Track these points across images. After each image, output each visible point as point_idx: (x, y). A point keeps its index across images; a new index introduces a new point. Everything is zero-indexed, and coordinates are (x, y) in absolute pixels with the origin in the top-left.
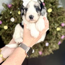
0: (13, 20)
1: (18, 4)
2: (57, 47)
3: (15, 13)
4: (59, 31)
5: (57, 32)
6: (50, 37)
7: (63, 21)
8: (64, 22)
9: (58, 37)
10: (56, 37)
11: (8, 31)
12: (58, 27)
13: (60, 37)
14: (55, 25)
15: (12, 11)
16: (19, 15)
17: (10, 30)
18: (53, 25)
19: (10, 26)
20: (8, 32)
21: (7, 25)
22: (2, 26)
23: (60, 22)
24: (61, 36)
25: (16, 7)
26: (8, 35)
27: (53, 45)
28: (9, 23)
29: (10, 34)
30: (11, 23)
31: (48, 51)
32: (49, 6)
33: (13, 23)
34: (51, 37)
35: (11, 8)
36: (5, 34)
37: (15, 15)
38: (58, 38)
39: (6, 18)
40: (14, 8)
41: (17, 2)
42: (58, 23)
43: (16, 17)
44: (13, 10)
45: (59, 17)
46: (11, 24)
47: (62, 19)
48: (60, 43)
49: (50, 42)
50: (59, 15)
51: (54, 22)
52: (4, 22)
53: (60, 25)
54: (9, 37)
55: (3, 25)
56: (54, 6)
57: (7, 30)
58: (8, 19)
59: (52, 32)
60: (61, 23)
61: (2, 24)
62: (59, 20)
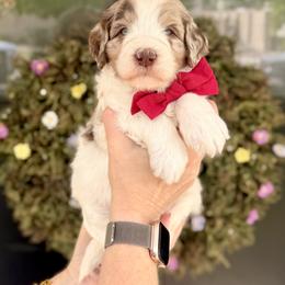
0: (50, 120)
1: (71, 60)
2: (244, 235)
3: (60, 92)
4: (246, 165)
5: (238, 169)
7: (260, 120)
8: (264, 124)
9: (246, 190)
10: (238, 190)
12: (240, 146)
13: (252, 189)
15: (48, 86)
16: (74, 101)
17: (41, 163)
19: (41, 145)
20: (31, 171)
21: (26, 140)
22: (7, 144)
23: (248, 125)
24: (259, 184)
25: (65, 71)
26: (30, 184)
28: (36, 134)
29: (40, 179)
30: (43, 133)
33: (53, 134)
34: (216, 192)
35: (46, 77)
36: (17, 178)
37: (59, 101)
38: (245, 195)
39: (25, 112)
40: (57, 75)
41: (67, 53)
42: (240, 130)
43: (66, 108)
44: (54, 83)
45: (241, 106)
46: (45, 138)
47: (256, 112)
48: (254, 216)
50: (238, 99)
52: (17, 128)
53: (249, 139)
54: (34, 191)
55: (11, 141)
56: (214, 61)
57: (25, 161)
58: (31, 117)
59: (216, 169)
60: (253, 128)
61: (9, 137)
62: (242, 118)
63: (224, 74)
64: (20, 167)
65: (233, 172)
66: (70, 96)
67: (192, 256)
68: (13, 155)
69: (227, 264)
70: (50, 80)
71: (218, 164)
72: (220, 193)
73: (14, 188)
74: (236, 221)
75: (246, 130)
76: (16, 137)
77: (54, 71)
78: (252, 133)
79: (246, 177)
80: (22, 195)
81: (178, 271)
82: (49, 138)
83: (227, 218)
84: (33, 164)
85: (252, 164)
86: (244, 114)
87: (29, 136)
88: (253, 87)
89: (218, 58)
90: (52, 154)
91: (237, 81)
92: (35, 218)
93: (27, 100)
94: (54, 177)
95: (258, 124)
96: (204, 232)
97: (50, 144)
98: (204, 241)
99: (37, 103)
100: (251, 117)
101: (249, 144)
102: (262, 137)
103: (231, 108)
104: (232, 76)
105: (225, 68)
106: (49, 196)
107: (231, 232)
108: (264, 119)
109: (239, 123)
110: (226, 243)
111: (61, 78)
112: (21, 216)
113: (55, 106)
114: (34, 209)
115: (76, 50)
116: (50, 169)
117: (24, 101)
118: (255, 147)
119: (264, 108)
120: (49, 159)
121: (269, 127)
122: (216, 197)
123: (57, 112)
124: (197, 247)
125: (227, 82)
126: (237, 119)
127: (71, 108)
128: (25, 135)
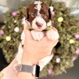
0: (17, 30)
2: (71, 64)
3: (20, 22)
4: (72, 44)
5: (70, 45)
6: (61, 51)
7: (77, 31)
8: (78, 33)
9: (72, 51)
10: (70, 51)
11: (11, 42)
12: (71, 38)
13: (74, 51)
17: (14, 42)
18: (65, 36)
19: (14, 37)
20: (11, 44)
22: (4, 36)
23: (74, 33)
24: (76, 50)
26: (10, 48)
27: (66, 61)
29: (13, 47)
30: (15, 33)
31: (59, 69)
32: (59, 15)
33: (18, 34)
34: (64, 52)
36: (6, 46)
38: (72, 53)
39: (9, 27)
40: (19, 17)
41: (23, 10)
42: (71, 34)
43: (22, 26)
44: (18, 19)
45: (72, 27)
46: (15, 35)
47: (76, 29)
48: (74, 58)
49: (62, 57)
51: (66, 33)
52: (7, 32)
53: (74, 37)
54: (11, 50)
57: (9, 41)
59: (64, 45)
61: (4, 34)
62: (72, 30)
63: (67, 18)
67: (56, 69)
68: (5, 40)
69: (66, 72)
70: (17, 18)
71: (64, 43)
73: (5, 49)
74: (69, 60)
76: (7, 34)
77: (19, 15)
78: (74, 35)
79: (72, 47)
80: (8, 51)
81: (52, 74)
83: (66, 59)
85: (74, 44)
88: (75, 22)
89: (66, 13)
90: (17, 40)
91: (71, 20)
93: (10, 24)
95: (76, 33)
103: (69, 28)
105: (68, 16)
107: (67, 63)
109: (71, 32)
110: (66, 66)
111: (20, 17)
113: (19, 26)
116: (16, 44)
118: (75, 39)
119: (78, 28)
120: (16, 41)
124: (57, 67)
125: (68, 20)
128: (9, 34)
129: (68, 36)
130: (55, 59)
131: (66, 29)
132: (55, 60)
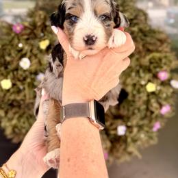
0: (25, 64)
1: (39, 24)
3: (32, 45)
4: (153, 93)
5: (148, 96)
6: (128, 110)
8: (165, 67)
9: (153, 109)
10: (147, 109)
12: (149, 81)
13: (157, 109)
14: (140, 77)
15: (24, 42)
16: (41, 51)
17: (19, 91)
18: (136, 76)
19: (19, 80)
20: (12, 97)
21: (9, 77)
23: (155, 67)
25: (35, 31)
26: (12, 105)
28: (15, 73)
29: (18, 102)
33: (27, 73)
34: (133, 110)
35: (22, 35)
36: (3, 101)
37: (31, 51)
38: (152, 113)
39: (8, 59)
40: (29, 34)
42: (149, 71)
43: (36, 56)
44: (28, 39)
45: (151, 56)
46: (21, 75)
47: (160, 60)
48: (157, 126)
49: (129, 124)
50: (149, 51)
51: (138, 68)
52: (2, 69)
53: (155, 76)
54: (14, 110)
56: (134, 27)
57: (8, 90)
58: (12, 61)
59: (134, 96)
60: (158, 70)
62: (151, 63)
63: (140, 34)
64: (5, 95)
65: (145, 98)
66: (38, 48)
67: (118, 151)
68: (0, 86)
69: (140, 156)
70: (26, 37)
71: (135, 92)
72: (136, 111)
74: (146, 129)
75: (154, 71)
76: (2, 74)
78: (157, 73)
79: (153, 100)
80: (6, 113)
82: (24, 75)
83: (140, 127)
84: (13, 92)
85: (157, 92)
86: (153, 61)
87: (11, 74)
88: (159, 43)
89: (136, 24)
90: (26, 86)
91: (148, 39)
92: (15, 127)
93: (10, 50)
94: (28, 101)
95: (162, 67)
96: (125, 136)
97: (25, 79)
98: (125, 141)
99: (16, 52)
100: (157, 63)
101: (155, 80)
102: (163, 75)
103: (144, 57)
104: (145, 36)
105: (141, 30)
106: (24, 113)
107: (142, 136)
108: (165, 64)
109: (149, 67)
110: (139, 143)
112: (5, 126)
113: (29, 54)
114: (14, 122)
115: (42, 17)
116: (25, 96)
117: (7, 51)
118: (159, 82)
119: (166, 57)
120: (24, 89)
121: (168, 69)
122: (134, 114)
123: (30, 58)
124: (121, 146)
125: (142, 40)
126: (148, 64)
127: (39, 56)
128: (8, 73)
129: (142, 74)
130: (114, 126)
131: (137, 60)
132: (116, 129)
